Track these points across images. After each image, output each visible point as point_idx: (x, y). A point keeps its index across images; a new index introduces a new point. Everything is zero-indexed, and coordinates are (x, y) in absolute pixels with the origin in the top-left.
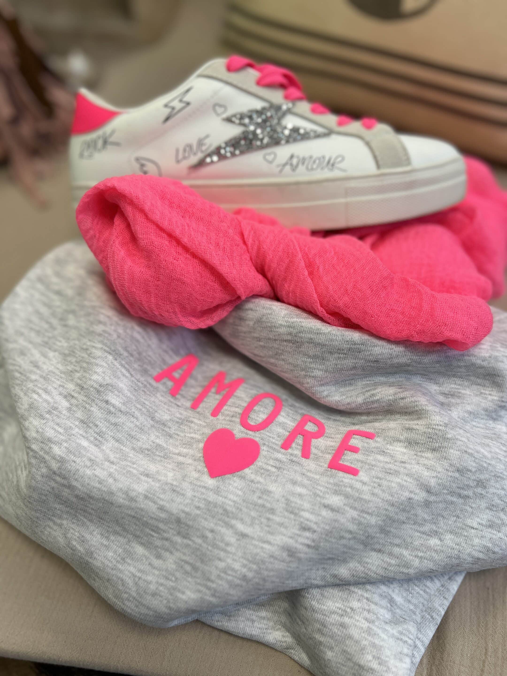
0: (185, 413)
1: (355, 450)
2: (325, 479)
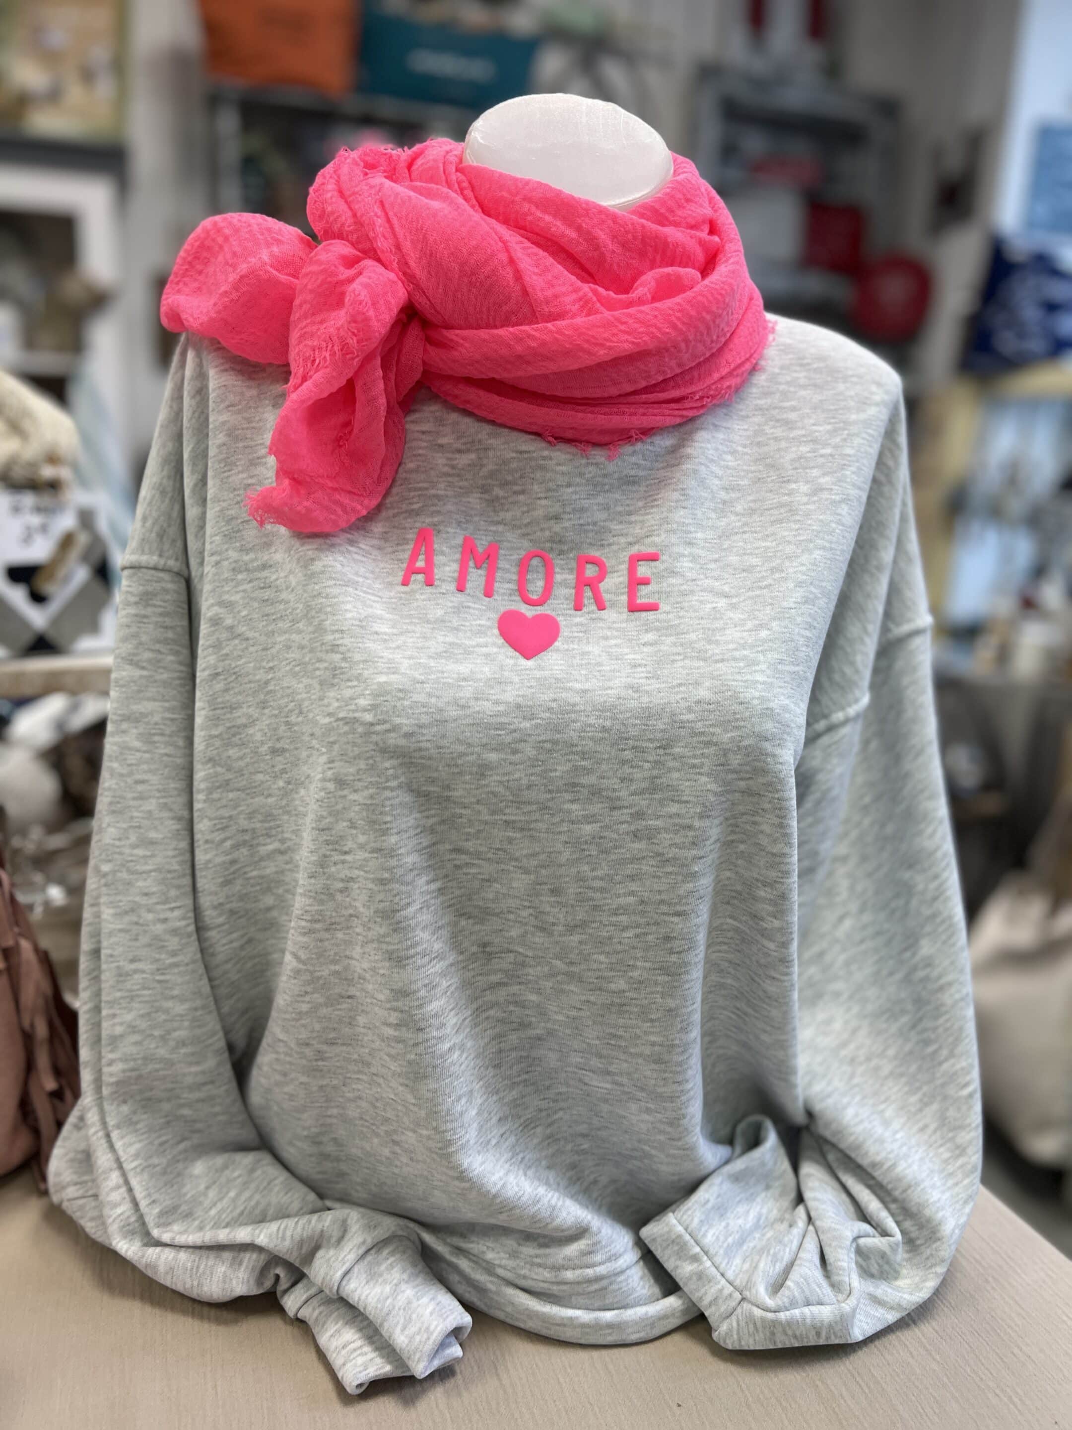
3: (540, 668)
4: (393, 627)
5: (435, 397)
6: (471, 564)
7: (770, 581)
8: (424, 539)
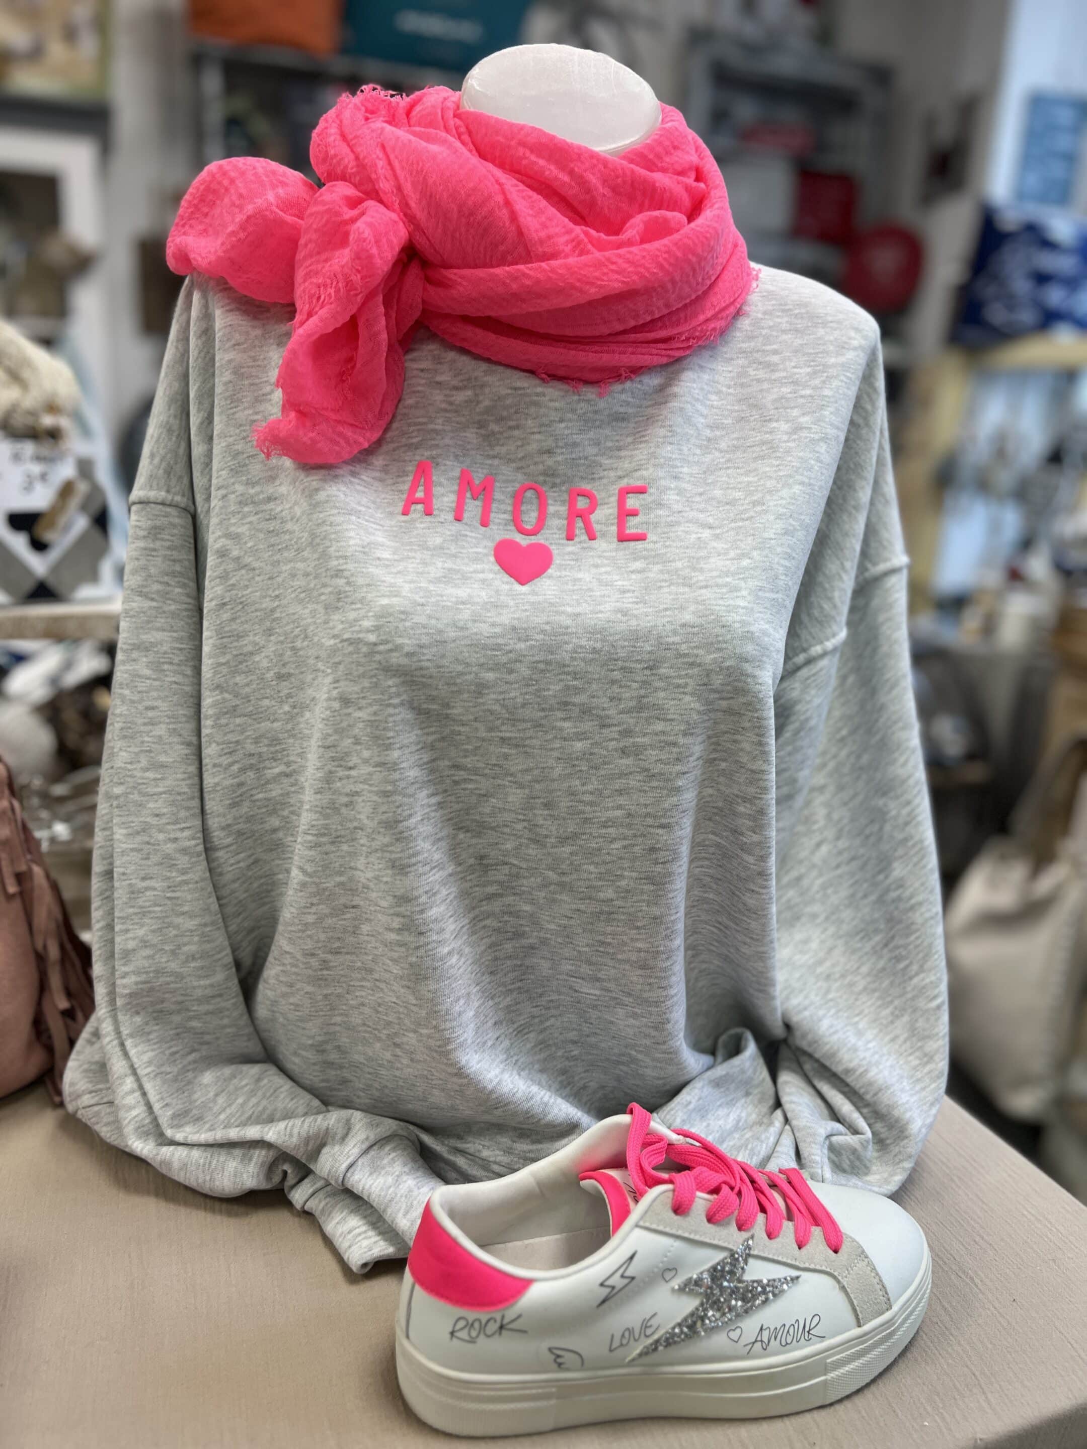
0: (453, 528)
1: (634, 513)
2: (621, 553)
3: (534, 593)
4: (394, 554)
5: (433, 336)
6: (468, 495)
7: (752, 514)
8: (423, 471)
